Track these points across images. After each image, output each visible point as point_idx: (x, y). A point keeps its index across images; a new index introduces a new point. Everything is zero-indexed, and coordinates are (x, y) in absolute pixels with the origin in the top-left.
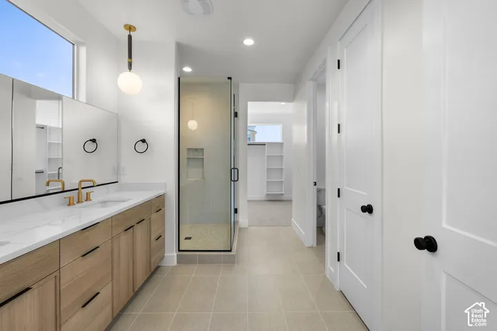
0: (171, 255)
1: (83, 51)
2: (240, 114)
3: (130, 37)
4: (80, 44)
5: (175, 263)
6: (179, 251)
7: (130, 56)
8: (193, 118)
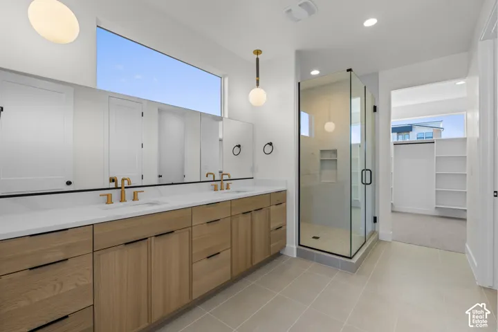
0: (291, 248)
1: (226, 80)
2: (380, 109)
3: (258, 59)
4: (224, 76)
5: (295, 256)
6: (299, 245)
7: (258, 76)
8: (330, 121)
